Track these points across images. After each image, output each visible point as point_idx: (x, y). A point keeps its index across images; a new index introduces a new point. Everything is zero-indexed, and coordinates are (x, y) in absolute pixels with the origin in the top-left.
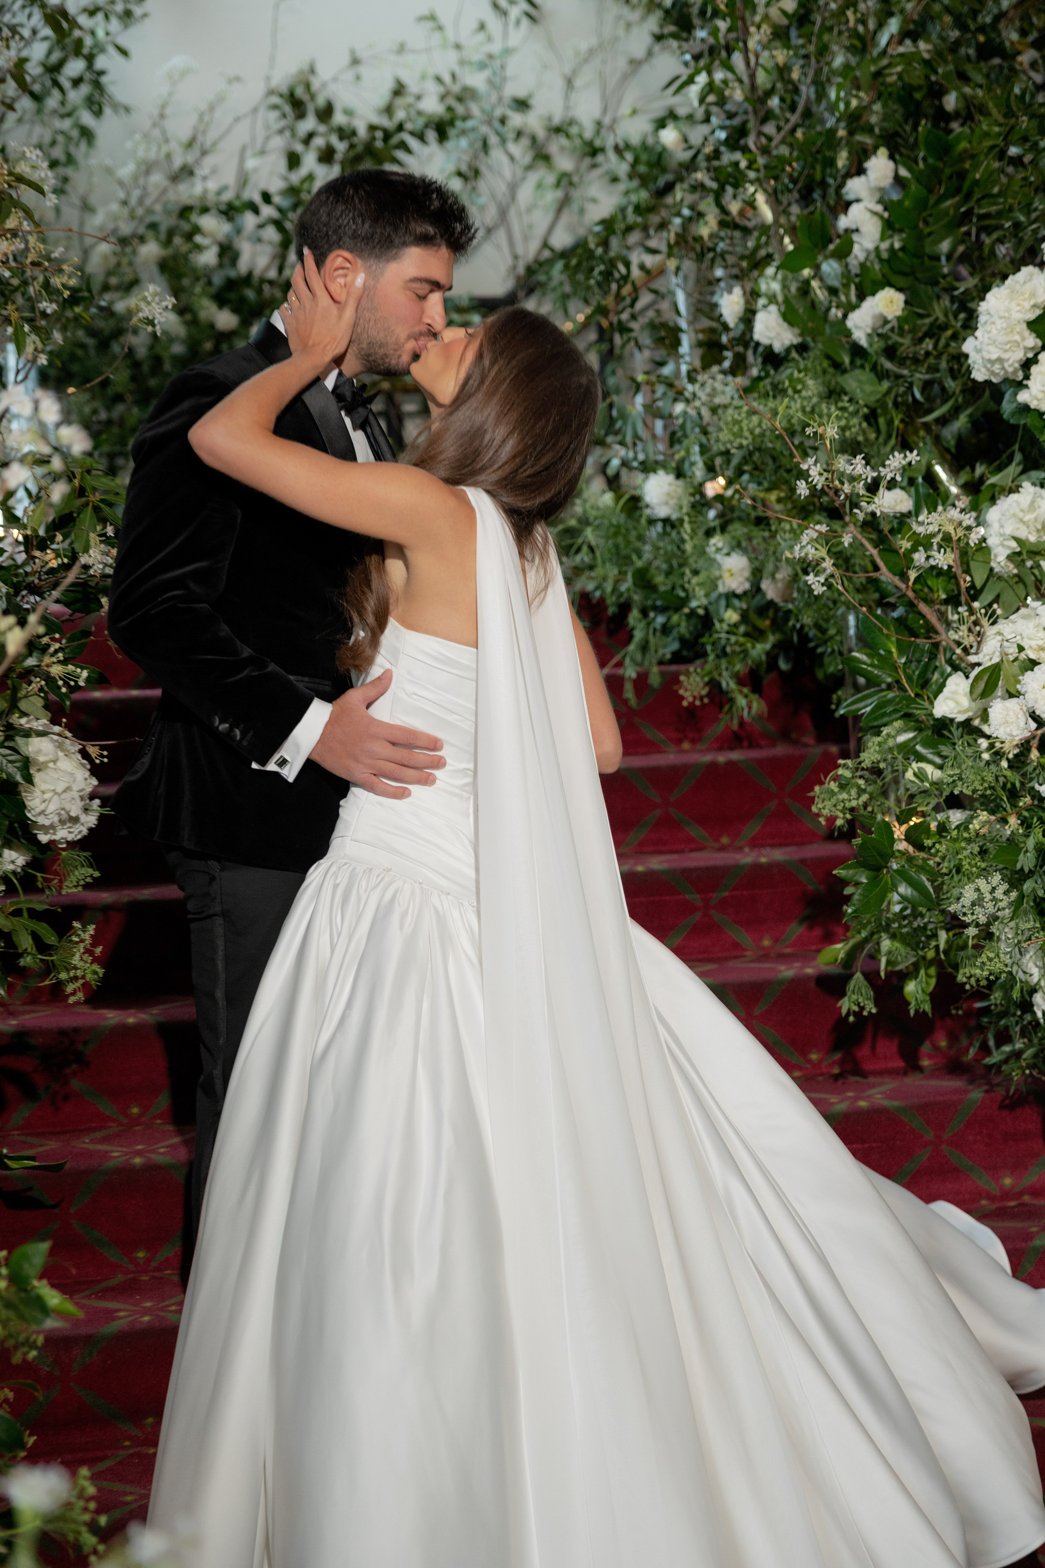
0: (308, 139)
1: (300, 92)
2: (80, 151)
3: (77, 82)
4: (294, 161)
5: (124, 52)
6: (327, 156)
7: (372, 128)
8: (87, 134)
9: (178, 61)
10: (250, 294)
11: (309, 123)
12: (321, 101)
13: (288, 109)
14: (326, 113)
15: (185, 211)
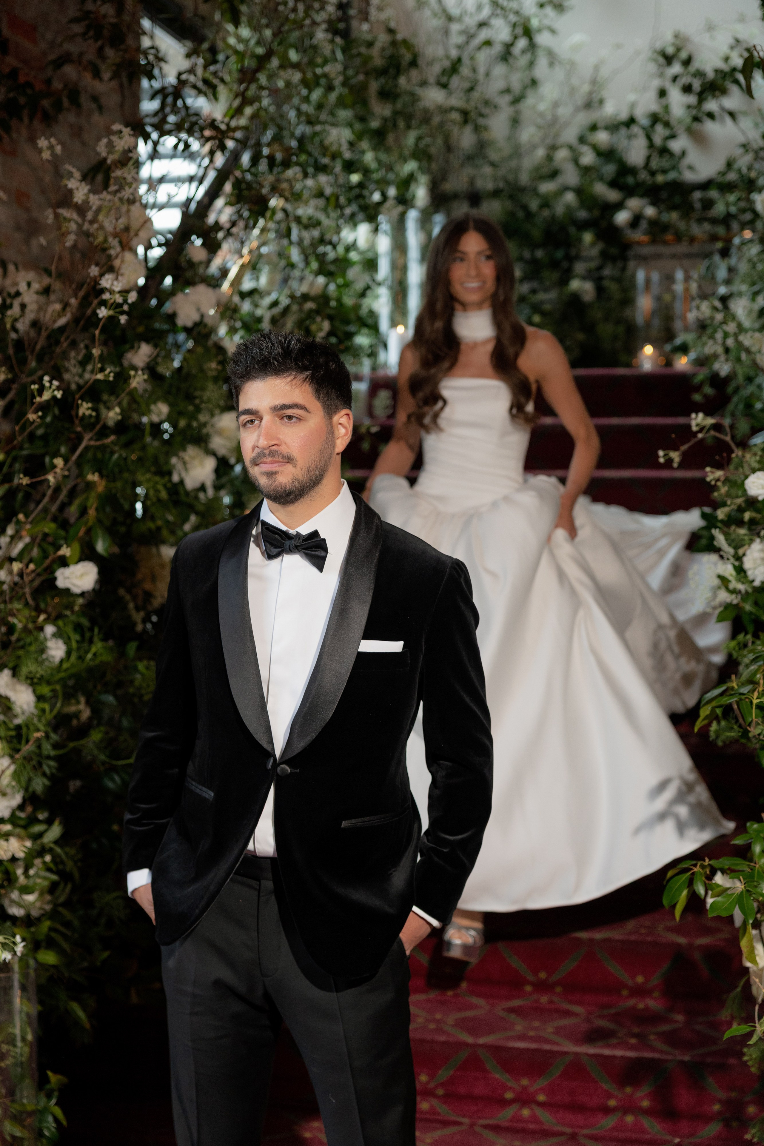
0: (675, 79)
1: (670, 50)
2: (530, 93)
3: (523, 52)
4: (662, 93)
5: (553, 31)
6: (687, 89)
7: (716, 71)
8: (534, 83)
9: (577, 38)
10: (630, 180)
11: (676, 68)
12: (684, 55)
13: (661, 60)
14: (687, 62)
15: (594, 128)
